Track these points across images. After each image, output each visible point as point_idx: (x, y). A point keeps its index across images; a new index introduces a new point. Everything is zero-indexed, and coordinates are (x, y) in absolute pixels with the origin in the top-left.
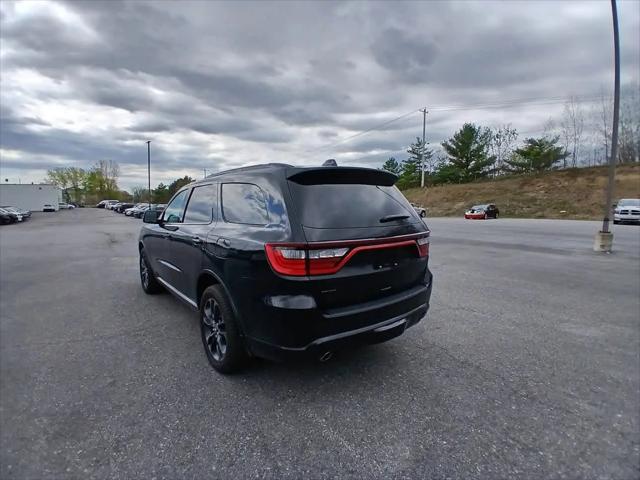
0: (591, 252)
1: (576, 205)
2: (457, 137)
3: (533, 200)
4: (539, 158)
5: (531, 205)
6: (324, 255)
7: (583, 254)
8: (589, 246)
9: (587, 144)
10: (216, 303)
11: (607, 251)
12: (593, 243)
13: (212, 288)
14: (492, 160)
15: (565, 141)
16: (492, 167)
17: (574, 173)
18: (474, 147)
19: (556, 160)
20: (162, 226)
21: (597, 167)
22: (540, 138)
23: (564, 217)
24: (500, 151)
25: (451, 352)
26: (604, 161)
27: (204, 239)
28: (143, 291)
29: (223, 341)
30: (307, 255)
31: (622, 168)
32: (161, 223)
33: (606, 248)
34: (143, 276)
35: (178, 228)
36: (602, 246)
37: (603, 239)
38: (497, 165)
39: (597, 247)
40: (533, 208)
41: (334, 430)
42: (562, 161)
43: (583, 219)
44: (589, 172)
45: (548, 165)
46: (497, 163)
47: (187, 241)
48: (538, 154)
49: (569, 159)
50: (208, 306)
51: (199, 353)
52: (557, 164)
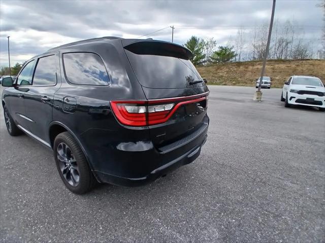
0: (252, 101)
1: (239, 79)
2: (188, 43)
3: (222, 76)
4: (225, 56)
5: (220, 79)
6: (159, 109)
7: (249, 102)
8: (251, 98)
9: (245, 50)
10: (67, 147)
11: (259, 100)
12: (253, 97)
13: (61, 135)
14: (204, 56)
15: (236, 48)
16: (203, 60)
17: (239, 64)
18: (196, 49)
19: (232, 57)
20: (17, 88)
21: (250, 62)
22: (226, 46)
23: (234, 84)
24: (208, 52)
25: (214, 159)
26: (252, 59)
27: (52, 98)
28: (9, 135)
29: (76, 172)
30: (147, 109)
31: (260, 62)
32: (16, 86)
33: (259, 99)
34: (7, 124)
35: (28, 90)
36: (257, 98)
37: (258, 95)
38: (206, 59)
39: (255, 99)
40: (222, 81)
41: (167, 226)
42: (234, 58)
43: (242, 86)
44: (246, 64)
45: (228, 60)
46: (206, 58)
47: (38, 99)
48: (224, 54)
49: (237, 57)
50: (60, 147)
51: (56, 179)
52: (232, 60)
